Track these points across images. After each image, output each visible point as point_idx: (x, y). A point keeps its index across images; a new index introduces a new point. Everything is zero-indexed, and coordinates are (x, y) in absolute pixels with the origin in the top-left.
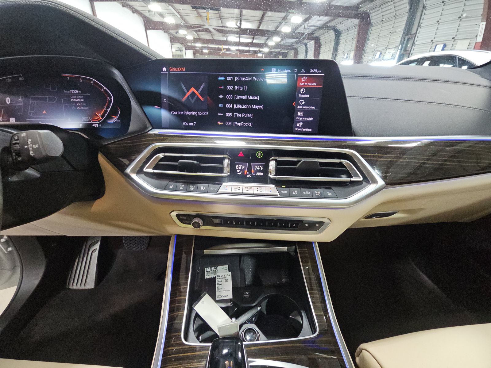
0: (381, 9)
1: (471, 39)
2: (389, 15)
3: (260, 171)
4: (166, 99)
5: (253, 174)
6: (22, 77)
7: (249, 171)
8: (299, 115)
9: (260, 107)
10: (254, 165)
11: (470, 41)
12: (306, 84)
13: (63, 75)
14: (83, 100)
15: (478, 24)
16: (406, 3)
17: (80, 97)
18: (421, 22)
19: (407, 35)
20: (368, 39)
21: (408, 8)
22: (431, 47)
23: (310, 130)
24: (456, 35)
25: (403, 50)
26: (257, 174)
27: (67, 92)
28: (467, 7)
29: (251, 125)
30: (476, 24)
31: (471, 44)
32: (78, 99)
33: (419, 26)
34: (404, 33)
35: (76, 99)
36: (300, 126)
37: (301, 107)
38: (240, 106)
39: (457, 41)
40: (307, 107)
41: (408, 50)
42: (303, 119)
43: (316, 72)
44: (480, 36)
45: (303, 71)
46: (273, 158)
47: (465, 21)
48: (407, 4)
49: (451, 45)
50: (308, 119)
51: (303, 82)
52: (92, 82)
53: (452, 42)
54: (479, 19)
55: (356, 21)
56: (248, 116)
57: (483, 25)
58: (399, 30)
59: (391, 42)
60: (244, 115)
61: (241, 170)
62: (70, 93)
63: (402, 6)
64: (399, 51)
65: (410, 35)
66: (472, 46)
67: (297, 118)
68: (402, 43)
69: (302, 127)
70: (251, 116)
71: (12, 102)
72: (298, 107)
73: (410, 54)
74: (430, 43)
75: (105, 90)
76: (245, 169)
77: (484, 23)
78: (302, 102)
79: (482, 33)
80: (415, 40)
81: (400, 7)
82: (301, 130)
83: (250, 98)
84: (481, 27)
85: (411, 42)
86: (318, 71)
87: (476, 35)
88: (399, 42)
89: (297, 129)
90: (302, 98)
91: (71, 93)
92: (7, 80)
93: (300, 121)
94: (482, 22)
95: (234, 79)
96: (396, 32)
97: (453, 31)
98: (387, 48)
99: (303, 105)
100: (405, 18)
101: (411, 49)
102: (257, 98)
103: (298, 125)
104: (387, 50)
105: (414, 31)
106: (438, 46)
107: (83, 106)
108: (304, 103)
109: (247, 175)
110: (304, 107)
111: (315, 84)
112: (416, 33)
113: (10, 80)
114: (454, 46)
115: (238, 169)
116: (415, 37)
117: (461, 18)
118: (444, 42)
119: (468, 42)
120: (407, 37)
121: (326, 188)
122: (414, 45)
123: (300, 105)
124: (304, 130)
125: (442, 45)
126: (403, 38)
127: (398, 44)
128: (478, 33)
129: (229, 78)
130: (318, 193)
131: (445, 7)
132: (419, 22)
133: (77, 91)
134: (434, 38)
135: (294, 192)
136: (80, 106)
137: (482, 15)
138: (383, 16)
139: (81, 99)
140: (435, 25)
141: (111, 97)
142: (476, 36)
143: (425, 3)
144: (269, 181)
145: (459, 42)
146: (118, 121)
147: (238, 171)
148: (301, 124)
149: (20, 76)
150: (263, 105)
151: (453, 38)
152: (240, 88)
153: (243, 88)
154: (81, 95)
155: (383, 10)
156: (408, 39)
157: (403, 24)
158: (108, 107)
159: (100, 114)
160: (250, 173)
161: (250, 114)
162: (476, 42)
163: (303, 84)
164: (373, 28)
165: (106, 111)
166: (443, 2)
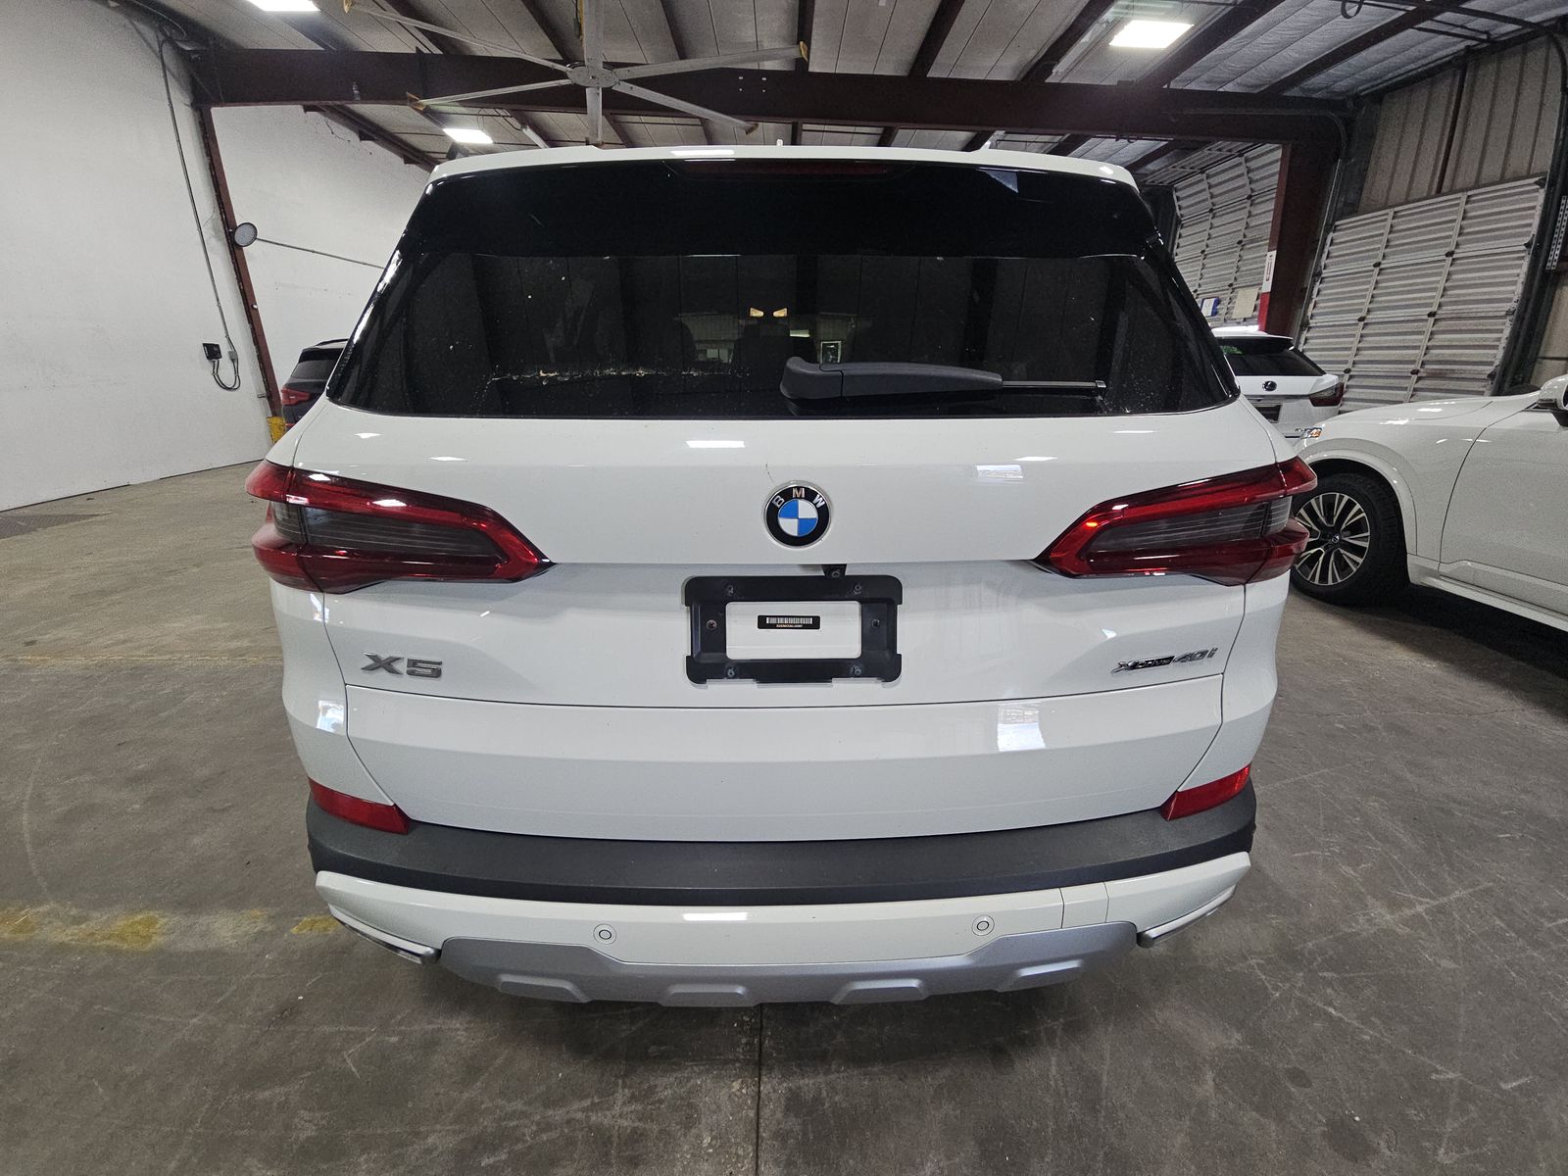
15: (1266, 255)
24: (1235, 279)
28: (1252, 218)
30: (1263, 254)
44: (1268, 279)
47: (1249, 248)
49: (1228, 300)
53: (1228, 295)
54: (1267, 244)
57: (1271, 256)
77: (1274, 253)
79: (1270, 273)
84: (1269, 261)
87: (1262, 278)
94: (1270, 250)
97: (1231, 271)
106: (1205, 301)
117: (1243, 244)
118: (1215, 294)
128: (1265, 274)
131: (1217, 222)
137: (1270, 236)
145: (1240, 292)
151: (1231, 285)
166: (1211, 210)
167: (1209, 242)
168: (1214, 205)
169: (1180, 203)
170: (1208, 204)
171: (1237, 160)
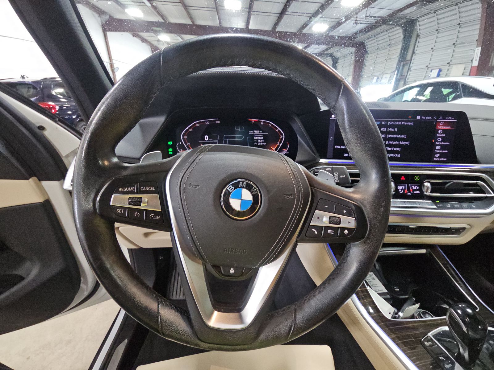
0: (376, 39)
1: (466, 64)
2: (384, 44)
3: (417, 190)
4: (332, 138)
5: (412, 192)
6: (218, 121)
7: (409, 190)
8: (437, 148)
9: (406, 143)
10: (411, 186)
11: (466, 65)
12: (443, 127)
13: (249, 119)
14: (262, 138)
15: (473, 49)
16: (400, 33)
17: (261, 136)
18: (415, 49)
19: (402, 61)
20: (365, 65)
21: (402, 37)
22: (427, 72)
23: (445, 159)
24: (451, 61)
25: (399, 75)
26: (415, 192)
27: (251, 132)
28: (461, 33)
29: (399, 156)
30: (471, 50)
31: (467, 69)
32: (259, 137)
33: (413, 53)
34: (399, 60)
35: (258, 137)
36: (438, 157)
37: (438, 143)
38: (390, 142)
39: (453, 66)
40: (443, 143)
41: (404, 75)
42: (440, 151)
43: (450, 119)
44: (475, 60)
45: (441, 118)
46: (426, 181)
47: (460, 47)
48: (402, 33)
49: (447, 70)
50: (444, 151)
51: (441, 126)
52: (270, 125)
53: (447, 67)
54: (475, 44)
55: (353, 50)
56: (396, 149)
57: (478, 50)
58: (395, 57)
59: (387, 68)
60: (393, 148)
61: (402, 189)
62: (253, 133)
63: (397, 36)
64: (395, 76)
65: (405, 61)
66: (468, 70)
67: (436, 151)
68: (398, 69)
69: (439, 157)
70: (399, 149)
71: (209, 139)
72: (437, 143)
73: (406, 78)
74: (425, 68)
75: (279, 130)
76: (405, 189)
77: (480, 48)
78: (439, 140)
79: (477, 57)
80: (411, 66)
81: (394, 37)
82: (439, 159)
83: (399, 136)
84: (476, 52)
85: (406, 68)
86: (452, 119)
87: (471, 59)
88: (395, 68)
89: (435, 159)
90: (439, 137)
91: (255, 133)
92: (206, 122)
93: (437, 153)
94: (477, 47)
95: (387, 123)
96: (391, 59)
97: (449, 57)
98: (384, 73)
99: (440, 142)
100: (400, 46)
101: (407, 74)
102: (405, 137)
103: (436, 156)
104: (384, 75)
105: (408, 57)
106: (433, 71)
107: (262, 142)
108: (441, 140)
109: (407, 193)
110: (441, 143)
111: (449, 127)
112: (411, 60)
113: (208, 123)
114: (450, 70)
115: (400, 189)
116: (410, 63)
117: (455, 45)
118: (440, 67)
119: (463, 66)
120: (402, 63)
121: (471, 202)
122: (409, 71)
123: (438, 142)
124: (441, 159)
125: (438, 70)
126: (399, 64)
127: (394, 70)
128: (473, 58)
129: (384, 123)
130: (465, 206)
131: (439, 35)
132: (414, 49)
133: (258, 131)
134: (429, 64)
135: (448, 206)
136: (260, 142)
137: (477, 41)
138: (378, 45)
139: (261, 137)
140: (430, 51)
141: (283, 135)
142: (472, 61)
143: (419, 32)
144: (425, 198)
145: (454, 67)
146: (287, 153)
147: (400, 190)
148: (438, 155)
149: (217, 120)
150: (409, 142)
151: (448, 63)
152: (392, 130)
153: (394, 130)
154: (262, 134)
155: (378, 40)
156: (404, 65)
157: (398, 51)
158: (280, 143)
159: (274, 148)
160: (410, 192)
161: (398, 148)
162: (472, 67)
163: (441, 127)
164: (369, 55)
165: (278, 146)
166: (437, 30)
167: (435, 44)
168: (438, 28)
169: (420, 27)
170: (436, 27)
171: (454, 7)
